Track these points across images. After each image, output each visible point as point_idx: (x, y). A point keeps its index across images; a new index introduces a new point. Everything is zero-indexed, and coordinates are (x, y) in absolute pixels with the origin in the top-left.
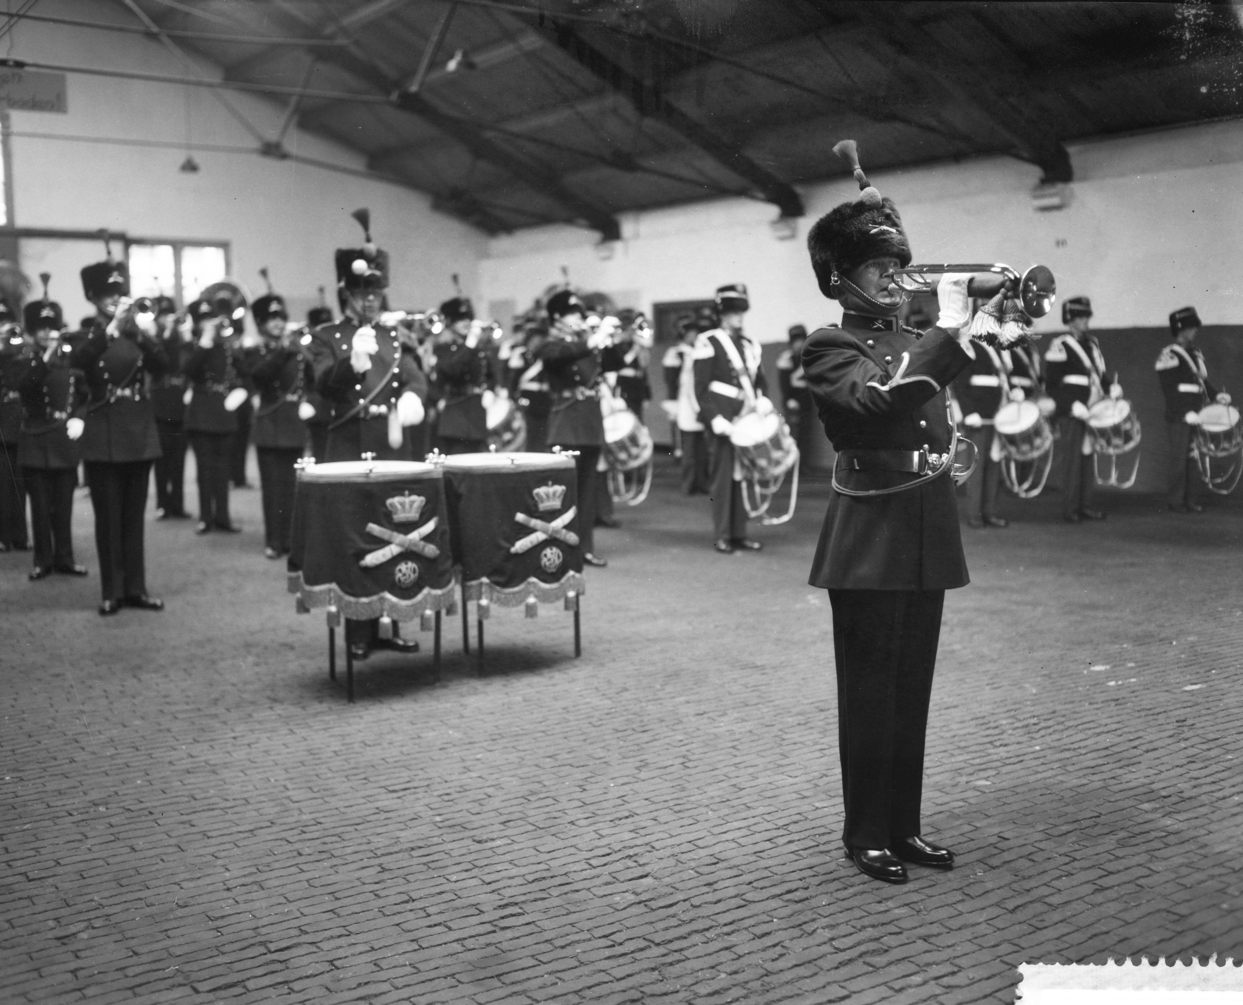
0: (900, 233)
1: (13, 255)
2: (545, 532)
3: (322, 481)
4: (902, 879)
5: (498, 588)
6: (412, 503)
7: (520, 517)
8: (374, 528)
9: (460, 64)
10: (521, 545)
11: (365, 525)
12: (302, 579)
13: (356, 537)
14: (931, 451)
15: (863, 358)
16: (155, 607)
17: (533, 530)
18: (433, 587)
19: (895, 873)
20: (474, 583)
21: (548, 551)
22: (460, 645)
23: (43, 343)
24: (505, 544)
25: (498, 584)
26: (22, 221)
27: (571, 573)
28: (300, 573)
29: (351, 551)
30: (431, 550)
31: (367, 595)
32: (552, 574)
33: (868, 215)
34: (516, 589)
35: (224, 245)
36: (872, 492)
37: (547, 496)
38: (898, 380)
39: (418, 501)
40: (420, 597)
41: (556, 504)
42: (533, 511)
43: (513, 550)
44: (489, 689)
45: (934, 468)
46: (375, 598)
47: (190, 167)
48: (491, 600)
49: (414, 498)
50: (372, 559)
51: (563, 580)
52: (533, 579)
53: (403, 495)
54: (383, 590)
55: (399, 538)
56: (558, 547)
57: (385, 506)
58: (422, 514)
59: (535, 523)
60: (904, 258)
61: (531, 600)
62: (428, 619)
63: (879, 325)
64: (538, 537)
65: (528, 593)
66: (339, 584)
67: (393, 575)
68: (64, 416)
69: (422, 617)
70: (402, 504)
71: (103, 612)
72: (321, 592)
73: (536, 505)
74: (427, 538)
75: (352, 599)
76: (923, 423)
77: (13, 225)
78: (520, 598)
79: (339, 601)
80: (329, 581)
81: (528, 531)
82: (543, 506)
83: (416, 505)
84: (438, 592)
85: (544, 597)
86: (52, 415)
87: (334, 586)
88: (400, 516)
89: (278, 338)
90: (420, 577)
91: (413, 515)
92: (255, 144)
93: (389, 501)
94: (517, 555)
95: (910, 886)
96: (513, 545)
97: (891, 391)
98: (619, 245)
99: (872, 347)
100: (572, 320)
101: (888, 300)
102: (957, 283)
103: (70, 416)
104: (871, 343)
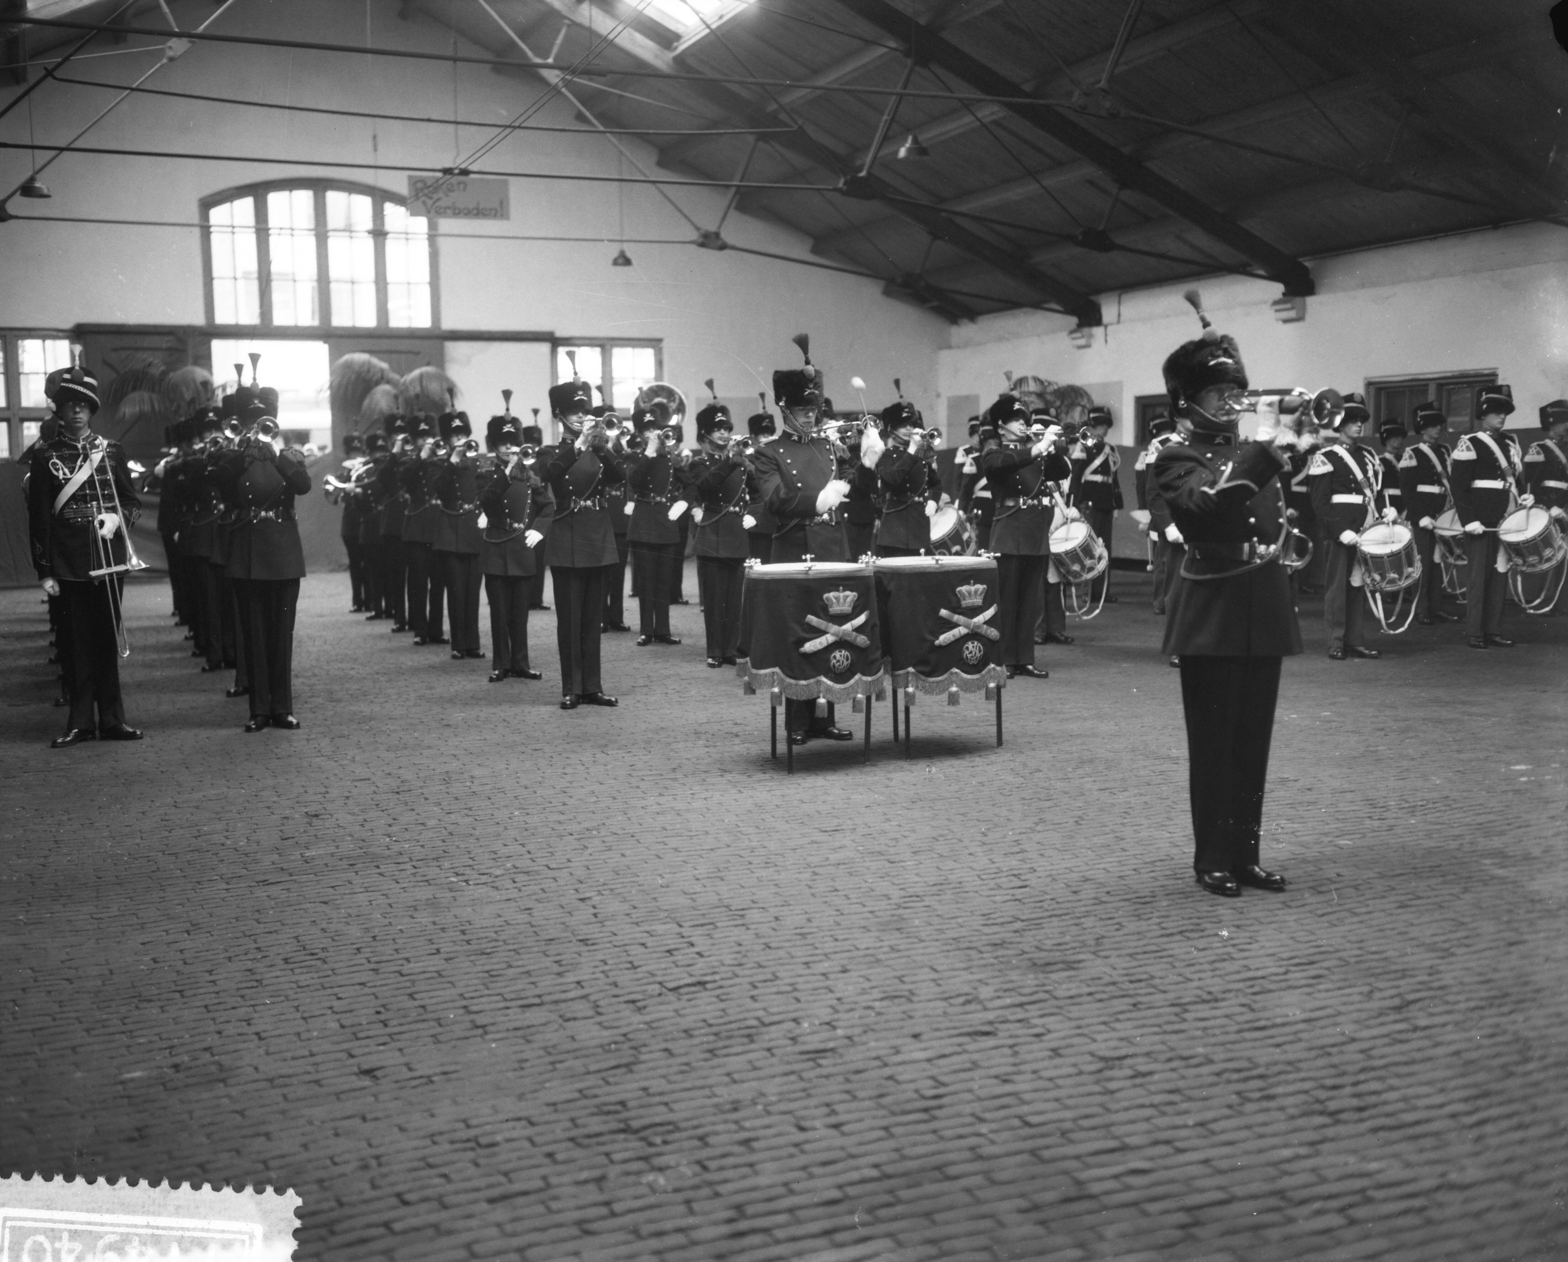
0: (1238, 362)
1: (439, 360)
2: (966, 627)
3: (768, 577)
4: (1235, 894)
5: (923, 677)
6: (847, 596)
7: (944, 612)
8: (812, 619)
9: (909, 150)
10: (945, 638)
11: (805, 617)
12: (749, 664)
13: (797, 627)
14: (1260, 542)
15: (1200, 469)
16: (610, 704)
17: (956, 625)
18: (864, 674)
19: (1230, 889)
20: (901, 672)
21: (970, 645)
23: (505, 458)
24: (929, 637)
25: (923, 673)
26: (448, 324)
27: (992, 666)
28: (748, 659)
29: (792, 639)
30: (862, 640)
31: (805, 679)
32: (973, 665)
33: (1207, 351)
34: (940, 678)
35: (655, 343)
36: (1208, 576)
37: (969, 593)
38: (1222, 484)
39: (851, 596)
40: (852, 681)
41: (978, 601)
42: (956, 608)
43: (937, 642)
44: (914, 768)
45: (1261, 557)
46: (812, 681)
47: (623, 260)
48: (917, 687)
49: (848, 593)
50: (810, 647)
51: (983, 672)
52: (955, 670)
53: (838, 591)
54: (819, 675)
55: (834, 628)
56: (979, 641)
57: (822, 600)
58: (854, 608)
59: (956, 618)
60: (1242, 384)
61: (954, 689)
62: (860, 702)
63: (1218, 440)
64: (962, 631)
65: (951, 684)
66: (781, 668)
67: (829, 660)
68: (522, 526)
69: (854, 699)
70: (837, 599)
71: (564, 706)
72: (766, 675)
73: (959, 601)
74: (859, 630)
75: (793, 681)
76: (1252, 520)
77: (439, 328)
78: (943, 688)
79: (781, 683)
80: (774, 666)
81: (951, 625)
82: (966, 603)
83: (849, 600)
84: (869, 679)
85: (966, 687)
86: (511, 524)
87: (777, 670)
88: (835, 609)
89: (722, 448)
90: (851, 664)
91: (847, 608)
92: (694, 235)
93: (826, 596)
94: (940, 647)
95: (1241, 899)
96: (937, 638)
97: (1219, 493)
98: (1098, 331)
99: (1210, 459)
100: (1017, 427)
101: (1225, 418)
102: (1270, 405)
103: (528, 527)
104: (1209, 455)
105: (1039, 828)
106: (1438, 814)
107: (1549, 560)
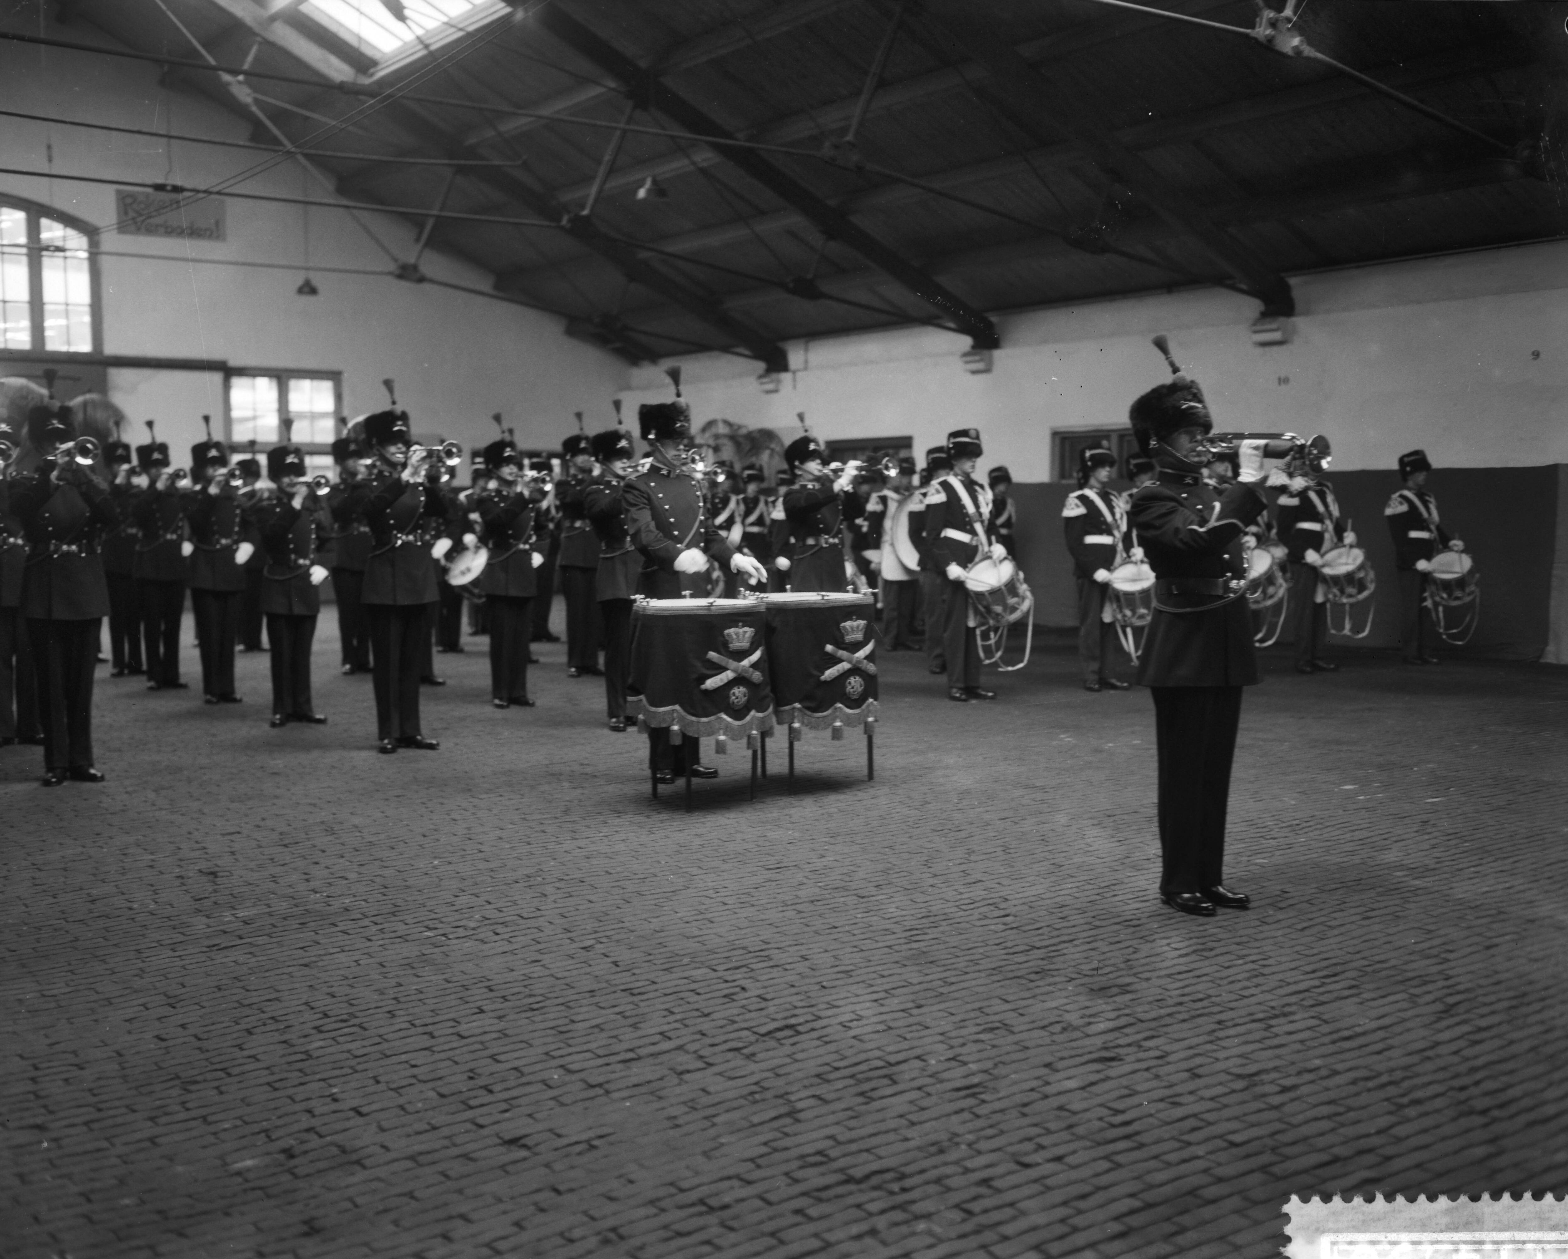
0: (1205, 407)
1: (102, 386)
2: (850, 662)
3: (666, 613)
4: (1210, 913)
5: (809, 713)
6: (745, 632)
7: (829, 648)
8: (712, 655)
9: (649, 191)
10: (830, 673)
11: (706, 653)
12: (645, 701)
13: (698, 664)
14: (1233, 578)
15: (1180, 508)
16: (432, 747)
17: (840, 661)
18: (758, 711)
19: (1206, 908)
20: (787, 708)
21: (852, 680)
22: (749, 773)
23: (289, 490)
24: (816, 673)
25: (808, 708)
26: (111, 349)
27: (871, 700)
28: (642, 697)
29: (695, 676)
30: (757, 676)
31: (707, 716)
32: (855, 700)
33: (1180, 394)
34: (825, 714)
35: (335, 376)
36: (1188, 610)
37: (852, 628)
38: (1212, 523)
39: (749, 631)
40: (748, 718)
41: (859, 636)
42: (840, 644)
43: (823, 678)
44: (804, 803)
45: (1235, 591)
46: (712, 718)
47: (308, 289)
48: (803, 723)
49: (746, 629)
50: (711, 683)
51: (864, 706)
52: (839, 705)
53: (737, 627)
54: (720, 712)
55: (732, 664)
56: (861, 676)
57: (723, 636)
58: (752, 643)
59: (842, 653)
60: (1207, 426)
61: (838, 724)
62: (755, 738)
63: (1189, 481)
64: (845, 666)
65: (835, 719)
66: (681, 706)
67: (728, 697)
68: (307, 562)
69: (749, 737)
70: (737, 634)
71: (383, 750)
72: (665, 713)
73: (843, 637)
74: (754, 666)
75: (694, 718)
76: (1226, 556)
77: (101, 352)
78: (827, 723)
79: (681, 720)
80: (673, 704)
81: (835, 660)
82: (849, 638)
83: (747, 635)
84: (761, 715)
85: (849, 722)
86: (296, 561)
87: (677, 707)
88: (735, 645)
90: (748, 701)
91: (745, 644)
92: (392, 267)
93: (727, 631)
94: (826, 682)
95: (1217, 918)
96: (823, 674)
97: (1208, 532)
98: (786, 377)
99: (1185, 499)
100: (814, 467)
101: (1196, 459)
102: (1256, 448)
103: (313, 564)
104: (1184, 495)
105: (973, 858)
106: (1318, 832)
107: (1272, 597)
